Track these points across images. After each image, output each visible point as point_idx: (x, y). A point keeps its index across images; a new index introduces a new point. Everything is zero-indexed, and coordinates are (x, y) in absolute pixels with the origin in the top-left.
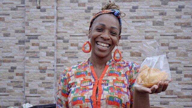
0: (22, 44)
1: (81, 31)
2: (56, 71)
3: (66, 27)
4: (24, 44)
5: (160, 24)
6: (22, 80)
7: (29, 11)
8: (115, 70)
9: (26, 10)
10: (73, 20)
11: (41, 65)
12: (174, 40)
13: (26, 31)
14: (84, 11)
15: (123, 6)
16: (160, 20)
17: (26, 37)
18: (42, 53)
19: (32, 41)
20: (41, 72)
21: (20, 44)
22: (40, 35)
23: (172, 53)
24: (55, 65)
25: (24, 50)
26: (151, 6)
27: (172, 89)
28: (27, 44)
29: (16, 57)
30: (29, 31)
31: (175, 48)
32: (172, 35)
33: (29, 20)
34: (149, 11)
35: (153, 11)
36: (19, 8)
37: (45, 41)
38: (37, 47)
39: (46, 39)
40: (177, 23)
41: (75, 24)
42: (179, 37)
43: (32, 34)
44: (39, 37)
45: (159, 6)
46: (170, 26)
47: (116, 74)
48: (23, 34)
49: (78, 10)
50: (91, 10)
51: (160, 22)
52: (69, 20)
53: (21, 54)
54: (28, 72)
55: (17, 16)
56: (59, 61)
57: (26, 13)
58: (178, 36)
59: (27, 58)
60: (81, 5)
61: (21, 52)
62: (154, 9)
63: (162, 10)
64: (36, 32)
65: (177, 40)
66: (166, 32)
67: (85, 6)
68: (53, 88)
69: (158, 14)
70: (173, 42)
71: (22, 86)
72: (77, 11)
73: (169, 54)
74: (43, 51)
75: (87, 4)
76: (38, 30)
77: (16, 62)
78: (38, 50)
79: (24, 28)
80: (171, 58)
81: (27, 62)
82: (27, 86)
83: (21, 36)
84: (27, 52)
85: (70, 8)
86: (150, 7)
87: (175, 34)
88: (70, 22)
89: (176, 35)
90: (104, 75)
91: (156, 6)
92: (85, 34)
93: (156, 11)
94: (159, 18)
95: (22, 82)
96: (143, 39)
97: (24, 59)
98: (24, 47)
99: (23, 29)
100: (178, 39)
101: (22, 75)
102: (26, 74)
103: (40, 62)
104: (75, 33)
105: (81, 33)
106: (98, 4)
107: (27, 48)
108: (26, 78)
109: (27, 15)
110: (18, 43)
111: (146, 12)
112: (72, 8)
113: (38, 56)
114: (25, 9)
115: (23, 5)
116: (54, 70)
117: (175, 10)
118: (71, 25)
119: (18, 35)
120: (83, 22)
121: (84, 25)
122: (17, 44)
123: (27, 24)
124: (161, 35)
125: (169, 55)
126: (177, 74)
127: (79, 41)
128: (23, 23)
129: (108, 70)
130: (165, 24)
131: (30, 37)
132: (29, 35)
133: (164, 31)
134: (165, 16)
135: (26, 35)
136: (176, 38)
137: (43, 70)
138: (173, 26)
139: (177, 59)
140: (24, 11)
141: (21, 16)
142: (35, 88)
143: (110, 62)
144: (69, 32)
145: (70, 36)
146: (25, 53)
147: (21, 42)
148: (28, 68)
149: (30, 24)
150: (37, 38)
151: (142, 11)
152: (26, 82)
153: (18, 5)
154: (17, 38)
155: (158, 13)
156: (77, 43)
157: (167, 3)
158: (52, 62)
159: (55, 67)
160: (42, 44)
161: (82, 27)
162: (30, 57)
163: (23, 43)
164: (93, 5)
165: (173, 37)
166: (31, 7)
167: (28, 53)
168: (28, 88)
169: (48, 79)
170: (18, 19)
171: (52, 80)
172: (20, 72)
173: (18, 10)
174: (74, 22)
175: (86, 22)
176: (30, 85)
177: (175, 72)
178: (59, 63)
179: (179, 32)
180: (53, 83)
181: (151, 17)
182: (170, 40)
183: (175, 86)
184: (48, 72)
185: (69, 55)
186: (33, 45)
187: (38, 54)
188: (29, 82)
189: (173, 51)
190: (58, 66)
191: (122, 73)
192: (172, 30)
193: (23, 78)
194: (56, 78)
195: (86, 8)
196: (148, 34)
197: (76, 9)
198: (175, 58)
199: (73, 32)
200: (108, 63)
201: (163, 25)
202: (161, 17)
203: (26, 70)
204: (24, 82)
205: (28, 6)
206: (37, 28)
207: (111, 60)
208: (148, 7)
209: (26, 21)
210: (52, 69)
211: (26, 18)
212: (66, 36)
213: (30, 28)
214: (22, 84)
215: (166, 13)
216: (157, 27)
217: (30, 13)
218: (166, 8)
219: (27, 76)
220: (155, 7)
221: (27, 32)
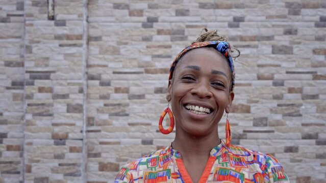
0: (19, 89)
1: (135, 63)
2: (85, 141)
3: (106, 56)
4: (23, 89)
5: (285, 50)
6: (19, 159)
7: (32, 25)
8: (231, 167)
9: (27, 22)
10: (120, 43)
11: (57, 129)
12: (313, 82)
13: (27, 64)
14: (140, 25)
15: (216, 16)
16: (286, 44)
17: (27, 76)
18: (59, 106)
19: (39, 83)
20: (56, 144)
21: (14, 89)
22: (54, 72)
23: (309, 106)
24: (85, 129)
25: (22, 100)
26: (270, 17)
27: (309, 175)
28: (28, 90)
29: (6, 114)
30: (33, 64)
31: (314, 97)
32: (308, 73)
33: (32, 41)
34: (266, 27)
35: (273, 26)
36: (12, 18)
37: (63, 82)
38: (49, 95)
39: (66, 79)
40: (316, 49)
41: (122, 51)
42: (321, 76)
43: (39, 69)
44: (52, 75)
45: (284, 17)
46: (305, 56)
47: (235, 177)
48: (21, 68)
49: (128, 22)
50: (155, 24)
51: (286, 47)
52: (110, 41)
53: (17, 107)
54: (31, 144)
55: (9, 34)
56: (91, 122)
57: (27, 28)
58: (319, 74)
59: (29, 117)
60: (136, 14)
61: (17, 104)
62: (274, 23)
63: (289, 25)
64: (47, 66)
65: (318, 81)
66: (297, 67)
67: (142, 15)
68: (80, 175)
69: (282, 33)
70: (310, 85)
71: (18, 170)
72: (126, 24)
73: (303, 107)
74: (60, 103)
75: (147, 12)
76: (51, 62)
77: (7, 124)
78: (51, 101)
79: (22, 57)
80: (306, 115)
81: (28, 125)
82: (29, 170)
83: (17, 74)
84: (29, 105)
85: (113, 19)
86: (267, 18)
87: (313, 70)
88: (113, 47)
89: (316, 72)
90: (207, 177)
91: (278, 17)
92: (142, 70)
93: (278, 26)
94: (285, 40)
95: (18, 163)
96: (254, 80)
97: (22, 118)
98: (23, 94)
99: (19, 60)
100: (319, 79)
101: (19, 148)
102: (26, 147)
103: (54, 125)
104: (124, 67)
105: (135, 67)
106: (167, 11)
107: (29, 97)
108: (26, 155)
109: (29, 32)
110: (10, 85)
111: (258, 28)
112: (117, 19)
113: (51, 112)
114: (25, 21)
115: (20, 13)
116: (82, 140)
117: (313, 24)
118: (115, 51)
119: (10, 70)
120: (139, 47)
121: (140, 51)
122: (8, 88)
123: (29, 49)
124: (287, 73)
125: (303, 109)
126: (318, 147)
127: (131, 82)
128: (22, 47)
129: (216, 166)
130: (295, 50)
131: (35, 76)
132: (33, 72)
133: (294, 65)
134: (294, 37)
135: (27, 72)
136: (316, 77)
137: (60, 140)
138: (311, 55)
139: (318, 117)
140: (23, 24)
141: (17, 35)
142: (44, 175)
143: (218, 150)
144: (111, 65)
145: (114, 73)
146: (25, 106)
147: (17, 85)
148: (31, 135)
149: (34, 50)
150: (48, 78)
151: (250, 26)
152: (26, 162)
153: (11, 13)
154: (8, 77)
155: (281, 30)
156: (126, 86)
157: (300, 11)
158: (79, 123)
159: (84, 134)
160: (58, 89)
161: (137, 56)
162: (35, 115)
163: (20, 87)
164: (159, 14)
165: (310, 76)
166: (36, 17)
167: (30, 107)
168: (32, 176)
169: (71, 157)
170: (10, 40)
171: (79, 159)
172: (15, 142)
173: (10, 22)
174: (121, 46)
175: (145, 47)
176: (34, 169)
177: (313, 141)
178: (92, 125)
179: (321, 66)
180: (79, 166)
181: (269, 38)
182: (305, 82)
183: (313, 169)
184: (69, 143)
185: (112, 109)
186: (41, 90)
187: (50, 109)
188: (33, 164)
189: (310, 103)
190: (88, 131)
191: (246, 176)
192: (308, 63)
193: (21, 156)
194: (86, 156)
195: (144, 19)
196: (262, 71)
197: (125, 22)
198: (314, 116)
199: (118, 66)
200: (214, 151)
201: (292, 54)
202: (288, 37)
203: (27, 141)
204: (22, 162)
205: (31, 15)
206: (47, 59)
207: (220, 146)
208: (263, 18)
209: (27, 43)
210: (78, 138)
211: (27, 37)
212: (105, 72)
213: (34, 58)
214: (20, 168)
215: (296, 31)
216: (279, 56)
217: (35, 27)
218: (298, 21)
219: (28, 151)
220: (275, 19)
221: (30, 65)
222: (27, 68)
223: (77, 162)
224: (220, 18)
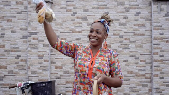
1: (68, 29)
2: (50, 58)
3: (58, 27)
4: (27, 39)
5: (124, 25)
6: (25, 65)
7: (30, 15)
8: (103, 54)
9: (29, 14)
10: (63, 22)
11: (39, 53)
12: (134, 36)
13: (29, 29)
14: (70, 15)
15: (98, 12)
16: (124, 22)
17: (29, 34)
18: (40, 45)
19: (33, 36)
20: (39, 59)
21: (24, 38)
22: (39, 32)
23: (132, 45)
24: (50, 53)
25: (26, 43)
27: (132, 70)
28: (29, 39)
29: (20, 48)
30: (31, 29)
31: (134, 42)
32: (132, 33)
33: (31, 21)
34: (117, 16)
35: (119, 15)
36: (23, 12)
37: (42, 36)
38: (37, 41)
39: (43, 35)
40: (135, 24)
41: (64, 25)
42: (137, 34)
43: (33, 31)
44: (38, 33)
45: (124, 12)
46: (131, 27)
47: (103, 56)
48: (26, 31)
49: (66, 14)
50: (76, 15)
51: (124, 23)
52: (60, 21)
53: (25, 45)
54: (30, 59)
55: (22, 18)
56: (52, 51)
57: (29, 16)
58: (136, 33)
59: (29, 49)
60: (69, 11)
62: (120, 15)
63: (125, 15)
64: (36, 30)
65: (136, 36)
66: (128, 31)
67: (71, 11)
68: (48, 70)
69: (122, 18)
70: (133, 37)
71: (25, 69)
72: (65, 15)
73: (130, 45)
74: (41, 43)
75: (73, 10)
76: (38, 29)
77: (21, 52)
78: (37, 43)
79: (27, 27)
80: (131, 48)
81: (29, 52)
82: (29, 68)
83: (25, 33)
84: (29, 44)
85: (60, 13)
86: (117, 13)
88: (60, 23)
89: (135, 33)
90: (97, 56)
91: (121, 12)
92: (71, 32)
93: (121, 16)
94: (123, 21)
95: (25, 66)
96: (112, 35)
97: (27, 49)
98: (27, 41)
100: (136, 35)
101: (26, 61)
102: (28, 60)
103: (38, 52)
104: (64, 30)
105: (68, 30)
106: (80, 10)
107: (29, 41)
108: (28, 63)
109: (29, 18)
110: (22, 37)
111: (114, 16)
112: (62, 13)
113: (37, 47)
114: (28, 13)
115: (26, 10)
116: (49, 57)
117: (134, 15)
118: (61, 25)
119: (22, 32)
120: (70, 23)
121: (70, 25)
122: (21, 38)
123: (29, 24)
124: (124, 33)
125: (130, 46)
126: (135, 60)
127: (67, 36)
128: (26, 23)
129: (99, 53)
130: (127, 25)
131: (32, 34)
132: (31, 32)
133: (127, 30)
134: (127, 20)
135: (29, 32)
136: (135, 34)
137: (41, 57)
138: (133, 26)
139: (135, 49)
140: (27, 15)
141: (24, 18)
142: (35, 70)
144: (59, 30)
145: (61, 33)
146: (28, 45)
147: (24, 37)
148: (30, 56)
149: (31, 24)
150: (36, 34)
152: (28, 66)
153: (22, 10)
154: (21, 34)
155: (122, 17)
156: (65, 38)
157: (129, 10)
158: (48, 51)
159: (50, 55)
160: (40, 39)
161: (69, 26)
162: (31, 48)
163: (26, 38)
164: (77, 11)
165: (133, 34)
166: (32, 12)
167: (30, 45)
168: (30, 70)
169: (45, 63)
170: (22, 20)
171: (48, 64)
172: (24, 58)
173: (22, 14)
174: (63, 23)
175: (72, 23)
176: (31, 68)
177: (134, 58)
178: (53, 52)
179: (136, 31)
180: (48, 67)
181: (118, 20)
182: (131, 36)
183: (134, 68)
184: (44, 59)
186: (34, 39)
187: (37, 46)
188: (31, 66)
189: (132, 44)
190: (51, 54)
191: (106, 56)
192: (132, 29)
193: (26, 63)
194: (50, 63)
195: (72, 13)
196: (115, 32)
197: (65, 14)
198: (134, 49)
199: (62, 30)
200: (100, 49)
201: (126, 26)
202: (124, 20)
203: (29, 58)
204: (26, 66)
205: (30, 11)
206: (36, 27)
208: (116, 12)
209: (29, 21)
210: (47, 56)
211: (29, 19)
212: (57, 33)
213: (31, 27)
214: (26, 68)
215: (128, 17)
216: (121, 27)
217: (31, 16)
218: (128, 14)
219: (29, 61)
220: (120, 13)
221: (30, 30)
222: (29, 30)
223: (47, 65)
224: (100, 13)
